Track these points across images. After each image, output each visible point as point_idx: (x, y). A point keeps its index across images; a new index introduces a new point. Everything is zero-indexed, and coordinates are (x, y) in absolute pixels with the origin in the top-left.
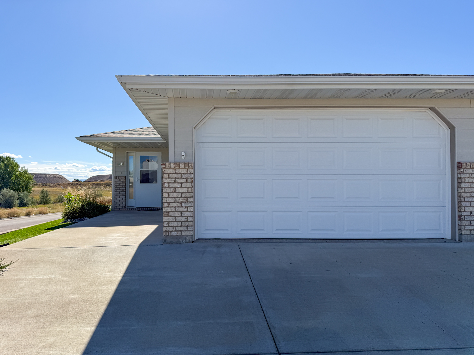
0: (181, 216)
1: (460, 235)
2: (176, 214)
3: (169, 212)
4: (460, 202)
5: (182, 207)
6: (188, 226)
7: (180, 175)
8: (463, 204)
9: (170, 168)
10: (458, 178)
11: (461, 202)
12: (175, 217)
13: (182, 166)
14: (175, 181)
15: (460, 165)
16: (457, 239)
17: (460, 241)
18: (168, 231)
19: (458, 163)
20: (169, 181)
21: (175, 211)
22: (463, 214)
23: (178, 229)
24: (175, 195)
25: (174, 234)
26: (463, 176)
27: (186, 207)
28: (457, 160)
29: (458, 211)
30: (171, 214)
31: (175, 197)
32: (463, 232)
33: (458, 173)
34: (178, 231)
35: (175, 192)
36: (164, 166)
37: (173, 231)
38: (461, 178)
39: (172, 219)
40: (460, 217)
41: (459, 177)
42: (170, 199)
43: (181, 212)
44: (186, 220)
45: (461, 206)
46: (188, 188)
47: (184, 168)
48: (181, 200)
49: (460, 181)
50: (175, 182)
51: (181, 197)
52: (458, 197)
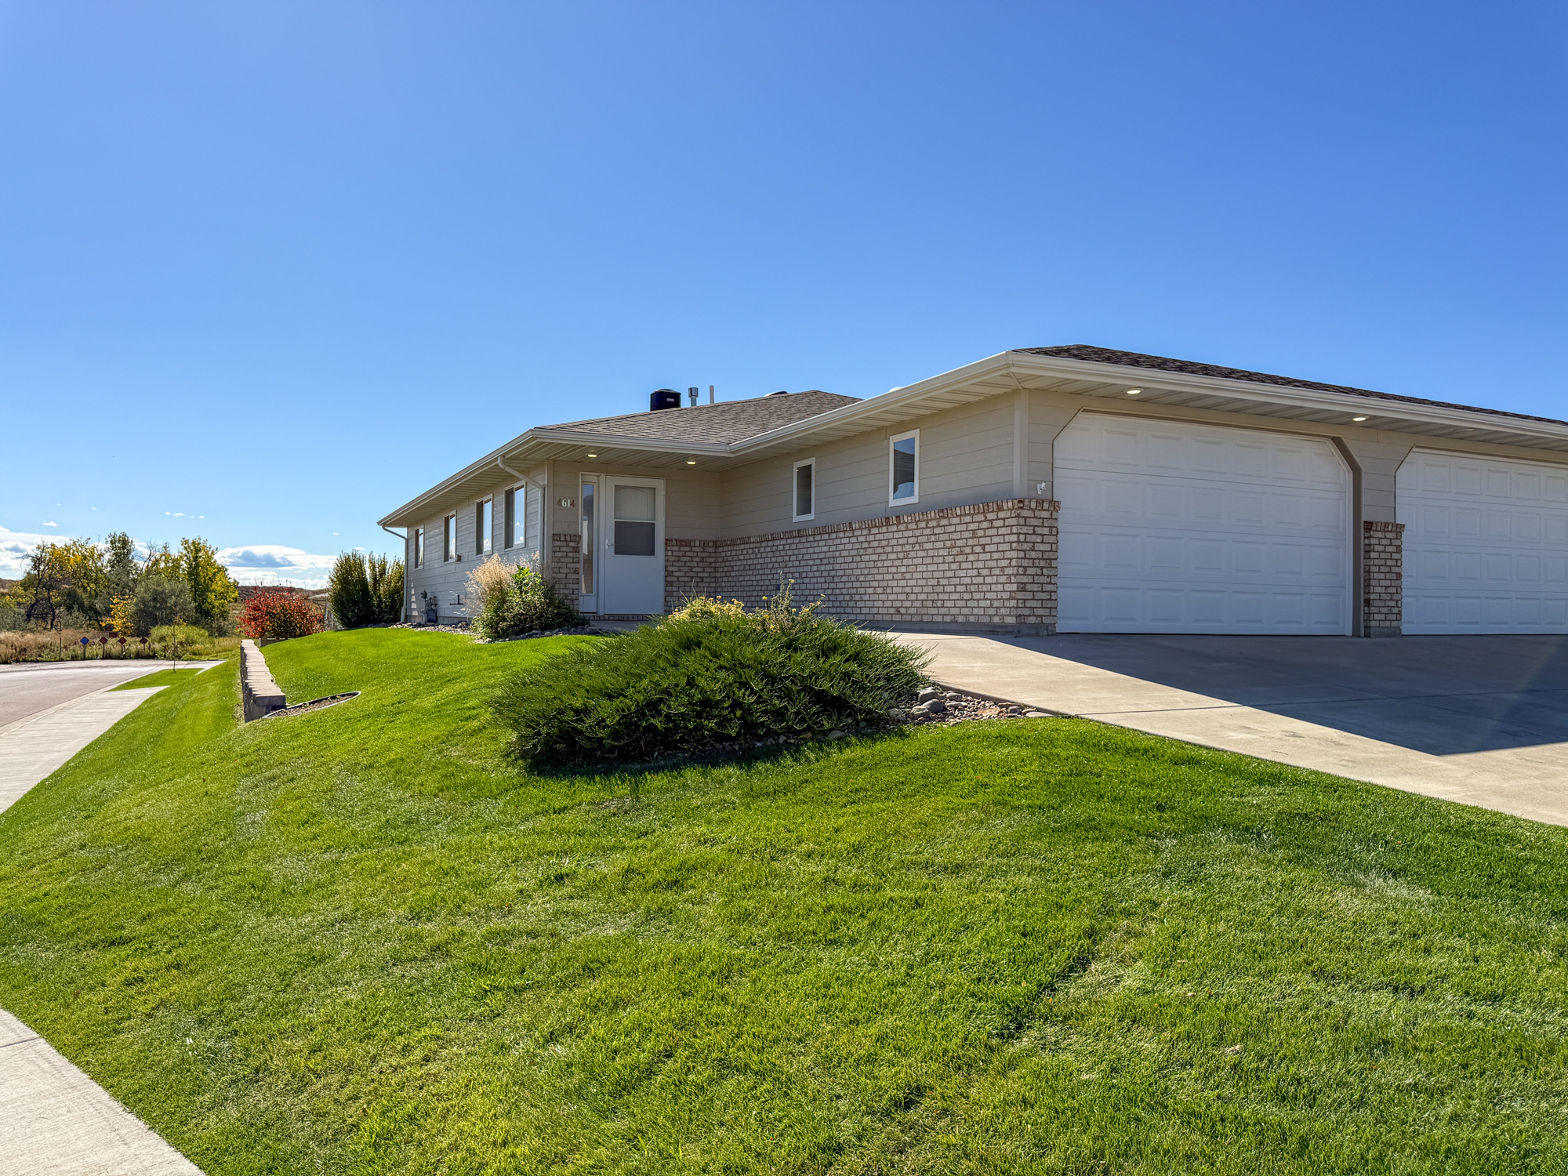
0: (1042, 591)
1: (1367, 627)
2: (1036, 588)
3: (1025, 584)
4: (1367, 580)
5: (1042, 575)
6: (1051, 608)
7: (1041, 521)
8: (1373, 582)
9: (1030, 509)
10: (1365, 545)
11: (1370, 579)
12: (1034, 592)
13: (1046, 506)
14: (1034, 531)
15: (1369, 526)
16: (1363, 634)
17: (1367, 635)
18: (1024, 616)
19: (1365, 522)
20: (1026, 532)
21: (1034, 583)
22: (1372, 597)
23: (1038, 612)
24: (1033, 555)
25: (1032, 620)
26: (1373, 541)
27: (1048, 576)
28: (1364, 518)
29: (1365, 593)
30: (1029, 587)
31: (1034, 559)
32: (1373, 624)
33: (1365, 538)
34: (1037, 616)
35: (1034, 550)
36: (1021, 505)
37: (1030, 616)
38: (1369, 545)
39: (1029, 595)
40: (1367, 602)
41: (1367, 542)
42: (1026, 561)
43: (1042, 584)
44: (1049, 597)
45: (1369, 585)
46: (1051, 544)
47: (1048, 510)
48: (1042, 564)
49: (1368, 548)
50: (1034, 533)
51: (1043, 559)
52: (1365, 572)
